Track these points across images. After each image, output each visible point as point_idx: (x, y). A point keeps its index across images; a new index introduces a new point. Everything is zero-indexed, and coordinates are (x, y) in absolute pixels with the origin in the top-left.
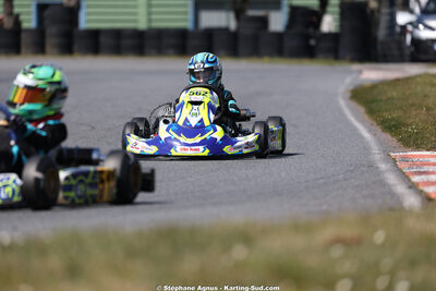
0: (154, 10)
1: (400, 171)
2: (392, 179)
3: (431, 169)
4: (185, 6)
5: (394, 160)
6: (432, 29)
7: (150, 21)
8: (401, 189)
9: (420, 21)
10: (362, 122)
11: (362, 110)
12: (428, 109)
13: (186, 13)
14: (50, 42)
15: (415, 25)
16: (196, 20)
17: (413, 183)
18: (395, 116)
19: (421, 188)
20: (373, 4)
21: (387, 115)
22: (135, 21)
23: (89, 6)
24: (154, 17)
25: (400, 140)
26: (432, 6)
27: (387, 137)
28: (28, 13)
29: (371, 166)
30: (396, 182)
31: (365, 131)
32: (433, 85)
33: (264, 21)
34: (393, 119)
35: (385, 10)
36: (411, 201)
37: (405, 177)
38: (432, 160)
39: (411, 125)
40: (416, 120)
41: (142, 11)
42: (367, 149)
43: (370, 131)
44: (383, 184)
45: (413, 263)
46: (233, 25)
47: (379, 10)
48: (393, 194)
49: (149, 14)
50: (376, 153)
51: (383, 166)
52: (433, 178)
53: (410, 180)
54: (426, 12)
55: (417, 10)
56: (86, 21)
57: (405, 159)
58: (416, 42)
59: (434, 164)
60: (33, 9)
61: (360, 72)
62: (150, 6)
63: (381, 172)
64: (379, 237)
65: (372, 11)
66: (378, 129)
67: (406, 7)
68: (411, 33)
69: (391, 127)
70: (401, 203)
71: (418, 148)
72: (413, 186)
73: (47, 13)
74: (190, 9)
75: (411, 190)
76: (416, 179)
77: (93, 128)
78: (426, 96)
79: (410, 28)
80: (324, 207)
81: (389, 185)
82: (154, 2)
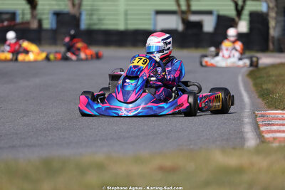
0: (129, 17)
1: (257, 123)
3: (277, 122)
4: (149, 14)
5: (256, 116)
7: (126, 24)
11: (250, 82)
13: (150, 19)
19: (263, 135)
22: (117, 24)
24: (129, 22)
27: (260, 101)
28: (47, 19)
30: (249, 130)
37: (257, 127)
38: (280, 116)
40: (281, 91)
41: (122, 17)
42: (242, 108)
43: (250, 97)
46: (180, 27)
49: (126, 19)
50: (247, 111)
51: (246, 120)
52: (275, 128)
53: (259, 128)
56: (85, 24)
57: (263, 116)
59: (280, 119)
60: (50, 16)
62: (126, 14)
66: (255, 96)
71: (277, 108)
74: (152, 16)
76: (263, 129)
82: (129, 12)
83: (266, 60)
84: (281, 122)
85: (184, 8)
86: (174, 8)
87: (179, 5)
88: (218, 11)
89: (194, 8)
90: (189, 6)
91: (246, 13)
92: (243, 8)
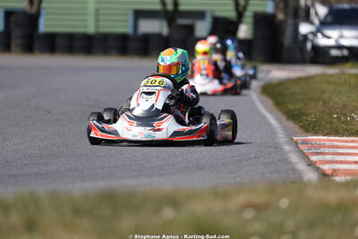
0: (101, 17)
1: (301, 151)
2: (294, 158)
3: (327, 150)
4: (126, 15)
5: (296, 143)
6: (329, 37)
7: (97, 26)
8: (301, 166)
9: (319, 30)
10: (270, 111)
11: (270, 102)
12: (325, 102)
13: (126, 21)
14: (15, 42)
15: (314, 34)
16: (136, 26)
17: (312, 162)
18: (298, 107)
19: (318, 165)
20: (281, 16)
21: (291, 106)
22: (86, 26)
23: (47, 14)
24: (101, 23)
25: (300, 127)
26: (329, 19)
27: (290, 124)
29: (277, 147)
30: (298, 161)
31: (273, 119)
32: (329, 83)
33: (191, 29)
34: (296, 110)
35: (290, 21)
36: (311, 176)
37: (305, 157)
38: (327, 143)
39: (310, 115)
40: (315, 110)
41: (91, 18)
42: (274, 134)
43: (277, 119)
44: (287, 162)
45: (311, 225)
46: (165, 31)
47: (285, 21)
48: (295, 170)
49: (97, 21)
50: (282, 137)
51: (287, 148)
52: (328, 158)
53: (309, 159)
54: (325, 24)
55: (317, 21)
56: (44, 26)
57: (305, 142)
58: (316, 48)
59: (329, 147)
60: (1, 15)
61: (269, 71)
62: (97, 13)
63: (286, 152)
64: (284, 203)
65: (280, 22)
66: (284, 118)
67: (307, 19)
68: (312, 41)
69: (294, 117)
70: (302, 177)
71: (316, 133)
72: (311, 164)
73: (13, 19)
74: (130, 18)
75: (310, 167)
76: (314, 158)
77: (49, 112)
78: (323, 92)
79: (310, 37)
80: (238, 180)
81: (292, 163)
82: (101, 12)
83: (278, 73)
84: (331, 150)
85: (170, 7)
86: (158, 7)
87: (164, 4)
88: (211, 11)
89: (182, 7)
90: (176, 4)
91: (248, 15)
92: (245, 8)
